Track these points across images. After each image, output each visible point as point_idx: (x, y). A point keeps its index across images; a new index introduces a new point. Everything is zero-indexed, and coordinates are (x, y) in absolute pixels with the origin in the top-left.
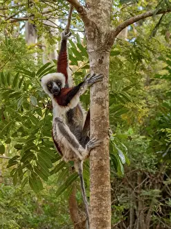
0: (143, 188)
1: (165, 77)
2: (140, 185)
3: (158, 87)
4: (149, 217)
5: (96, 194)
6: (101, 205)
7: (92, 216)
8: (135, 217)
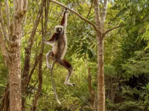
0: (113, 82)
1: (120, 47)
2: (112, 82)
3: (117, 50)
4: (115, 92)
5: (100, 85)
6: (101, 89)
7: (98, 92)
8: (110, 92)
